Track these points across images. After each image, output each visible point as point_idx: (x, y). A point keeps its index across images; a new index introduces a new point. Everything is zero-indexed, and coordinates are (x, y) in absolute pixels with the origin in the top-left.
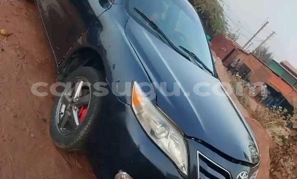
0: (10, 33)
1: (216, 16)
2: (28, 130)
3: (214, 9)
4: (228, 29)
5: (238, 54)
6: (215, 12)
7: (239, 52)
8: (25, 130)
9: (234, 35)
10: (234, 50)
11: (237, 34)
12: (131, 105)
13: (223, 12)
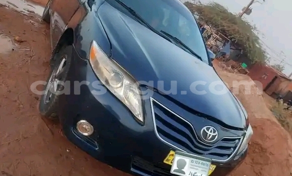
0: (23, 40)
1: (251, 45)
2: (18, 101)
3: (248, 38)
4: (267, 57)
5: (281, 81)
6: (249, 41)
7: (283, 80)
8: (16, 101)
9: (279, 66)
10: (276, 77)
11: (282, 65)
12: (89, 60)
13: (260, 41)
